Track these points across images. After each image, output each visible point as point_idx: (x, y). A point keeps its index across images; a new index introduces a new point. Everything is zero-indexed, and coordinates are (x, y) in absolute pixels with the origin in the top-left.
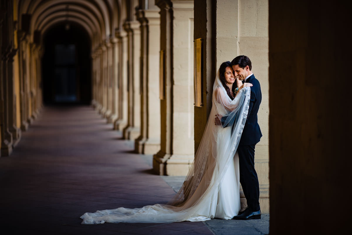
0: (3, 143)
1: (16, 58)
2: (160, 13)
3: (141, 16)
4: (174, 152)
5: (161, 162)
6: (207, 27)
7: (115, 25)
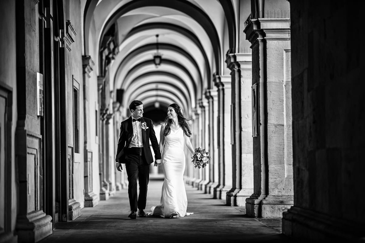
0: (101, 190)
1: (111, 121)
2: (231, 74)
3: (218, 81)
4: (243, 187)
5: (232, 195)
6: (260, 74)
7: (199, 97)
